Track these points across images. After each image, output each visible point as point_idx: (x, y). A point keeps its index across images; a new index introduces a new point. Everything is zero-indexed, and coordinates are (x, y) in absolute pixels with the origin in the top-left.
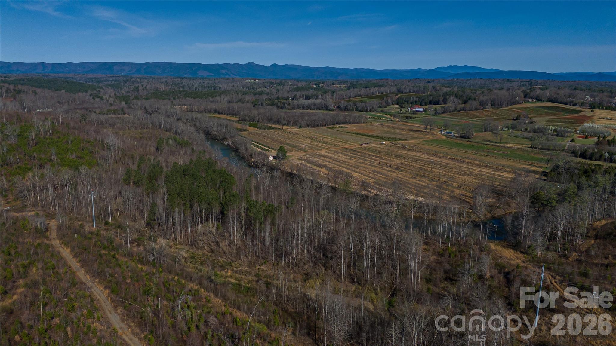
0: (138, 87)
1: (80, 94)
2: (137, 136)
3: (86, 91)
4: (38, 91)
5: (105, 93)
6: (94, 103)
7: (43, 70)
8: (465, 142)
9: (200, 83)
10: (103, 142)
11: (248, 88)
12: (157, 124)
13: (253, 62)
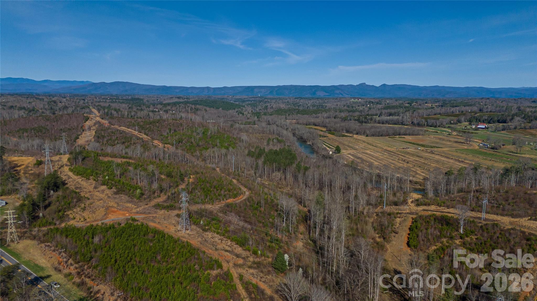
0: (267, 106)
1: (231, 111)
2: (259, 138)
3: (234, 109)
4: (208, 109)
5: (246, 110)
6: (238, 117)
7: (208, 93)
8: (491, 152)
9: (313, 102)
10: (240, 138)
11: (348, 106)
12: (272, 131)
13: (365, 83)
